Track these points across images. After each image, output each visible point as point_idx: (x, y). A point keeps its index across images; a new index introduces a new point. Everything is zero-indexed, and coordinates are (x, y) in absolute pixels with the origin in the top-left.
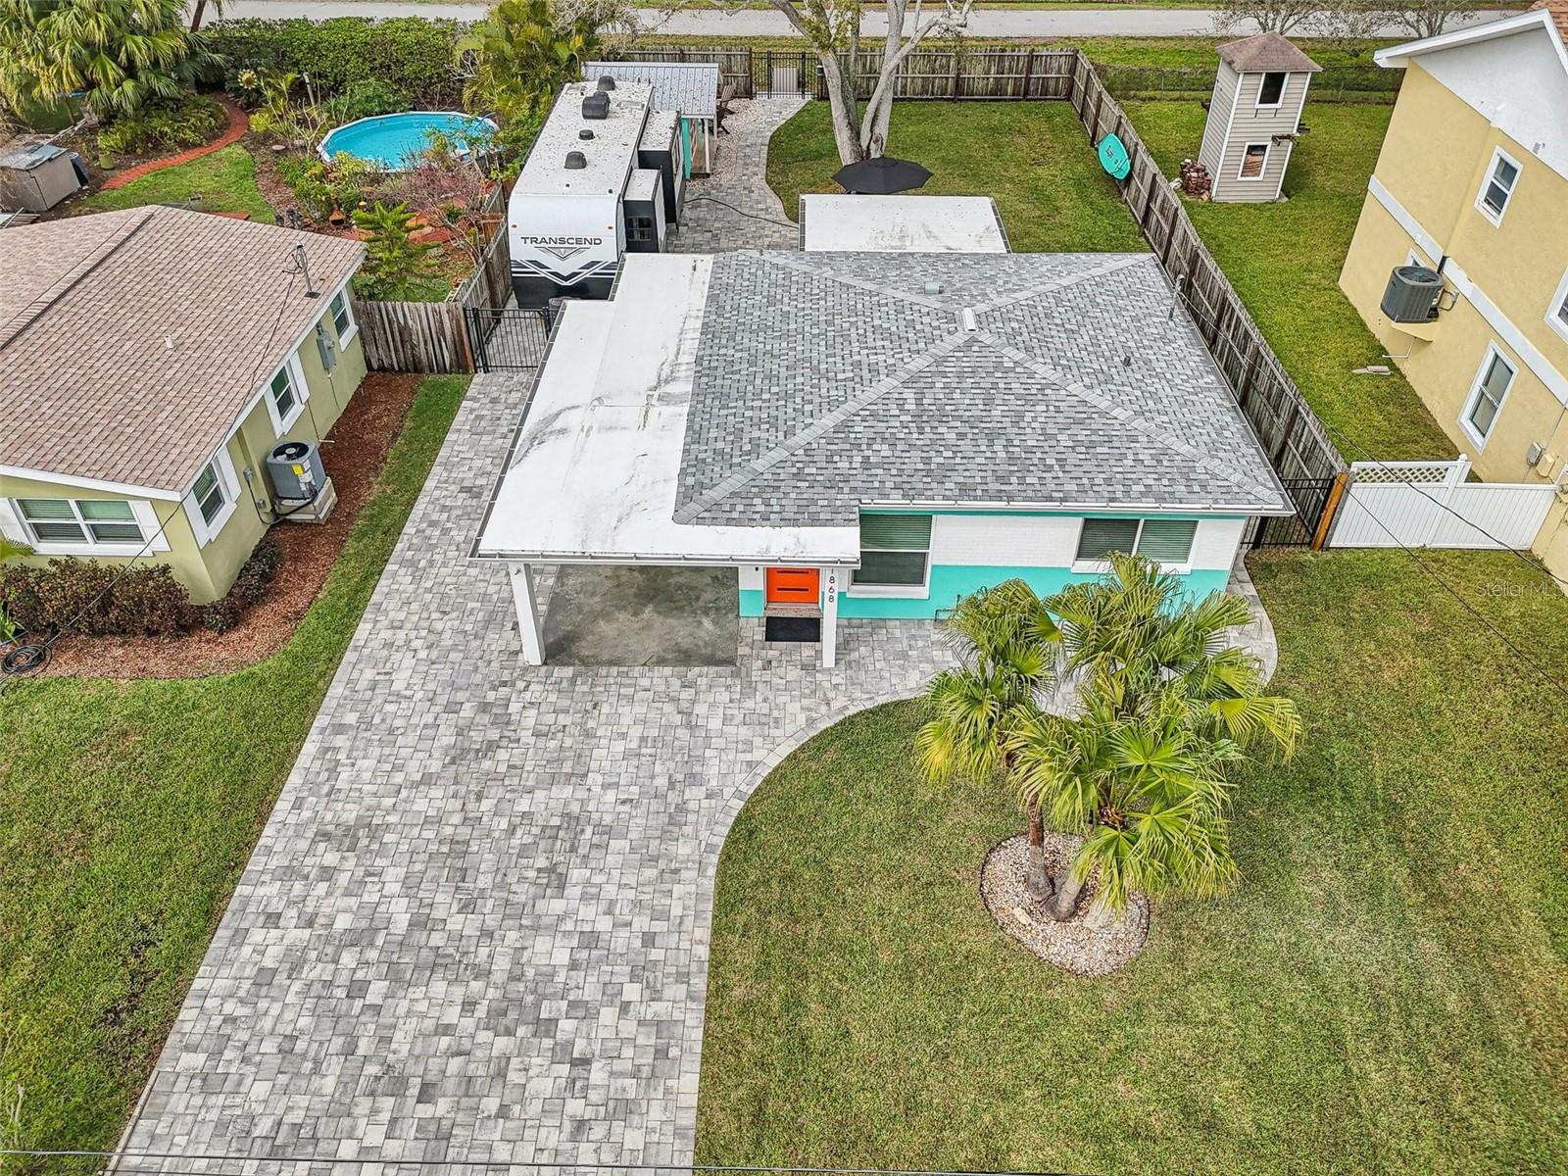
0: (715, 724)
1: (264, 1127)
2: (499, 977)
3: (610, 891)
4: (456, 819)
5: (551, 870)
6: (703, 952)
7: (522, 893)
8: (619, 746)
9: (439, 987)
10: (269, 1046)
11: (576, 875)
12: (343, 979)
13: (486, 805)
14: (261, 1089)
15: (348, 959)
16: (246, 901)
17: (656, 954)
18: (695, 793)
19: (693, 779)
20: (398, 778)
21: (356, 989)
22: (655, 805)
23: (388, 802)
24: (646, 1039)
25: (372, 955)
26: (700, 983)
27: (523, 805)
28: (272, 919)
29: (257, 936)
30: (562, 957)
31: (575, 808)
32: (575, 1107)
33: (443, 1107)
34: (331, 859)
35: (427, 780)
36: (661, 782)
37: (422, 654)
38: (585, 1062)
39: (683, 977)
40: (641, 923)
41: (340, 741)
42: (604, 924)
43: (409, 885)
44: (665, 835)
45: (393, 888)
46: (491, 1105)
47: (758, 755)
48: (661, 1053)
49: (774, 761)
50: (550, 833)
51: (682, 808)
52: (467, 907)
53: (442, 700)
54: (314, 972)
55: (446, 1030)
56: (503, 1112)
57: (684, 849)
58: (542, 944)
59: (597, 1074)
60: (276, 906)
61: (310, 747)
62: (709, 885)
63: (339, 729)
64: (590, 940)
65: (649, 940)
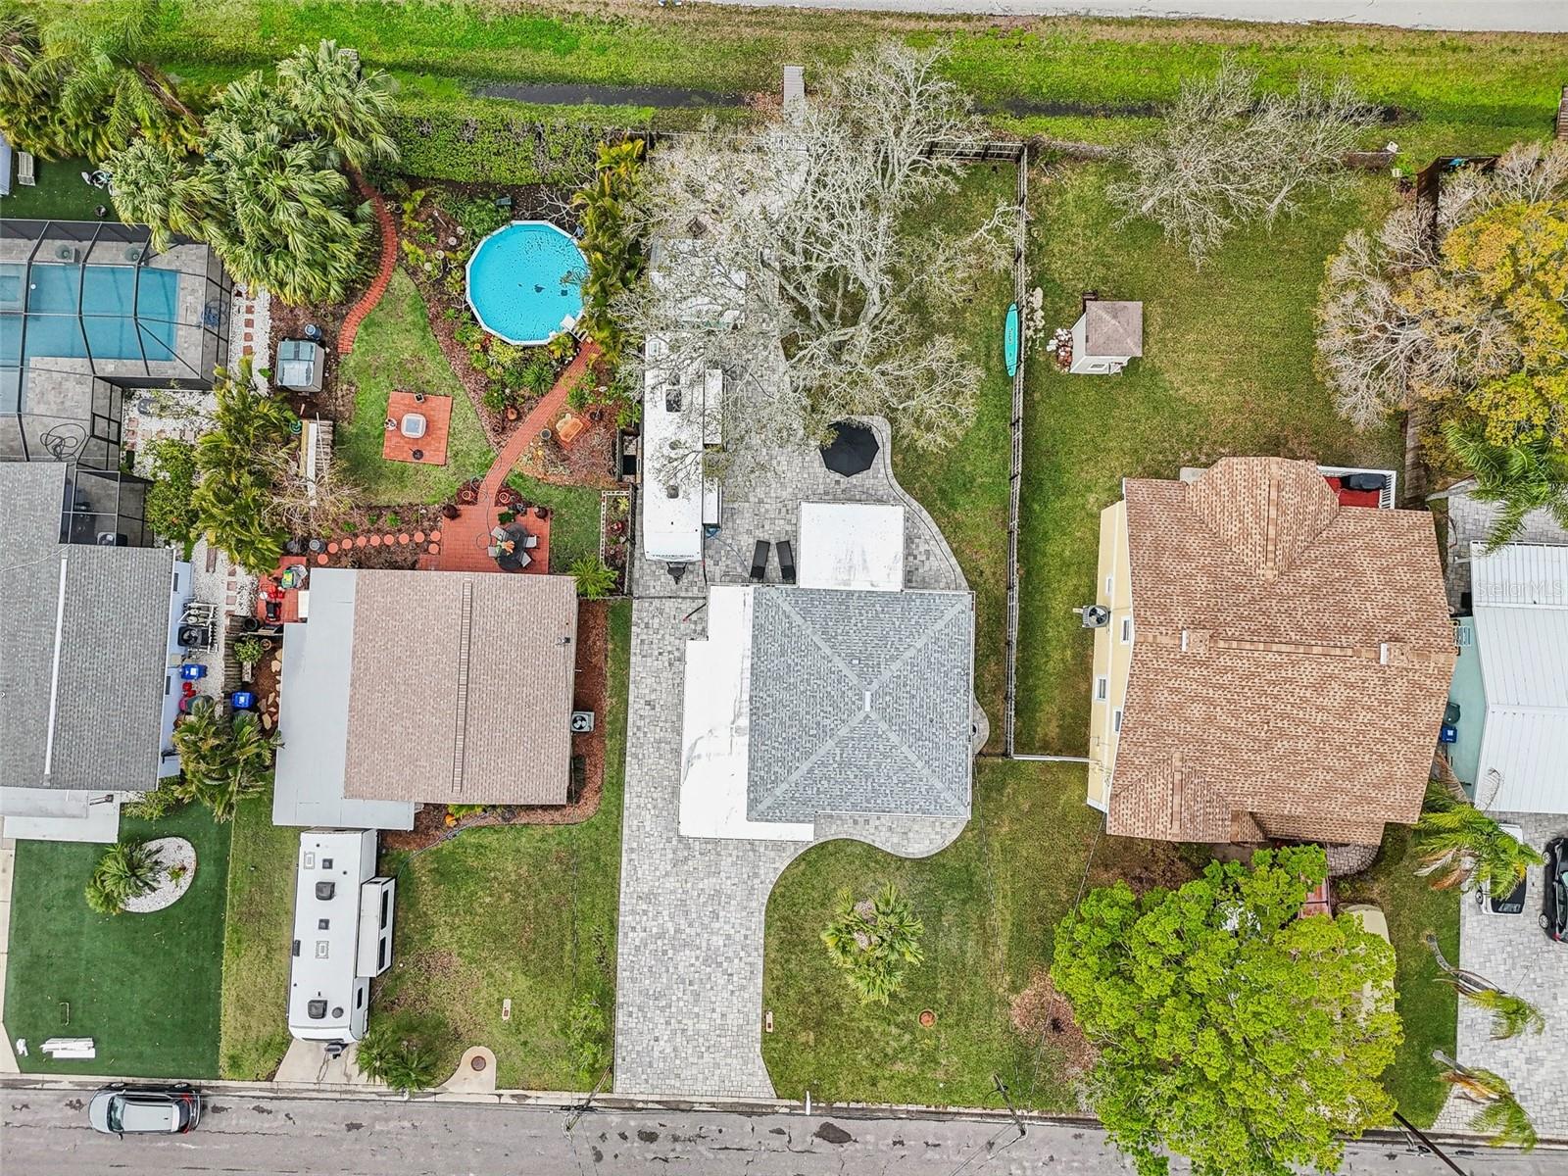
0: (762, 850)
1: (651, 993)
2: (704, 949)
3: (733, 920)
4: (680, 891)
5: (713, 912)
6: (762, 941)
7: (706, 920)
8: (729, 860)
9: (687, 952)
10: (646, 970)
11: (722, 914)
12: (660, 949)
13: (689, 885)
14: (647, 982)
15: (659, 942)
16: (624, 922)
17: (748, 942)
18: (756, 881)
19: (756, 875)
20: (658, 873)
21: (665, 953)
22: (744, 886)
23: (657, 884)
24: (748, 968)
25: (666, 942)
26: (761, 951)
27: (701, 886)
28: (634, 929)
29: (631, 935)
30: (721, 943)
31: (718, 888)
32: (730, 987)
33: (696, 987)
34: (645, 907)
35: (667, 874)
36: (745, 876)
37: (652, 812)
38: (732, 975)
39: (756, 949)
40: (743, 932)
41: (634, 856)
42: (732, 932)
43: (672, 917)
44: (749, 900)
45: (667, 918)
46: (708, 986)
47: (777, 865)
48: (752, 972)
49: (783, 868)
50: (711, 897)
51: (753, 888)
52: (690, 925)
53: (664, 836)
54: (652, 947)
55: (692, 965)
56: (712, 988)
57: (754, 904)
58: (715, 938)
59: (735, 978)
60: (633, 924)
61: (624, 859)
62: (763, 918)
63: (632, 850)
64: (728, 937)
65: (746, 937)
